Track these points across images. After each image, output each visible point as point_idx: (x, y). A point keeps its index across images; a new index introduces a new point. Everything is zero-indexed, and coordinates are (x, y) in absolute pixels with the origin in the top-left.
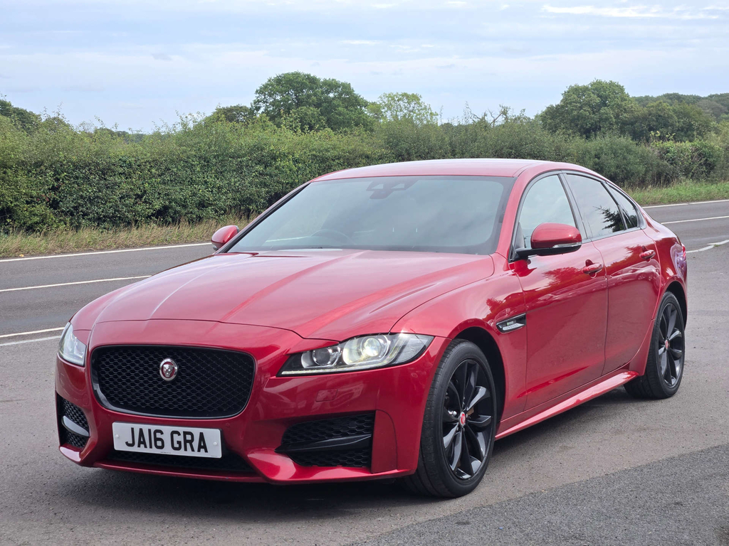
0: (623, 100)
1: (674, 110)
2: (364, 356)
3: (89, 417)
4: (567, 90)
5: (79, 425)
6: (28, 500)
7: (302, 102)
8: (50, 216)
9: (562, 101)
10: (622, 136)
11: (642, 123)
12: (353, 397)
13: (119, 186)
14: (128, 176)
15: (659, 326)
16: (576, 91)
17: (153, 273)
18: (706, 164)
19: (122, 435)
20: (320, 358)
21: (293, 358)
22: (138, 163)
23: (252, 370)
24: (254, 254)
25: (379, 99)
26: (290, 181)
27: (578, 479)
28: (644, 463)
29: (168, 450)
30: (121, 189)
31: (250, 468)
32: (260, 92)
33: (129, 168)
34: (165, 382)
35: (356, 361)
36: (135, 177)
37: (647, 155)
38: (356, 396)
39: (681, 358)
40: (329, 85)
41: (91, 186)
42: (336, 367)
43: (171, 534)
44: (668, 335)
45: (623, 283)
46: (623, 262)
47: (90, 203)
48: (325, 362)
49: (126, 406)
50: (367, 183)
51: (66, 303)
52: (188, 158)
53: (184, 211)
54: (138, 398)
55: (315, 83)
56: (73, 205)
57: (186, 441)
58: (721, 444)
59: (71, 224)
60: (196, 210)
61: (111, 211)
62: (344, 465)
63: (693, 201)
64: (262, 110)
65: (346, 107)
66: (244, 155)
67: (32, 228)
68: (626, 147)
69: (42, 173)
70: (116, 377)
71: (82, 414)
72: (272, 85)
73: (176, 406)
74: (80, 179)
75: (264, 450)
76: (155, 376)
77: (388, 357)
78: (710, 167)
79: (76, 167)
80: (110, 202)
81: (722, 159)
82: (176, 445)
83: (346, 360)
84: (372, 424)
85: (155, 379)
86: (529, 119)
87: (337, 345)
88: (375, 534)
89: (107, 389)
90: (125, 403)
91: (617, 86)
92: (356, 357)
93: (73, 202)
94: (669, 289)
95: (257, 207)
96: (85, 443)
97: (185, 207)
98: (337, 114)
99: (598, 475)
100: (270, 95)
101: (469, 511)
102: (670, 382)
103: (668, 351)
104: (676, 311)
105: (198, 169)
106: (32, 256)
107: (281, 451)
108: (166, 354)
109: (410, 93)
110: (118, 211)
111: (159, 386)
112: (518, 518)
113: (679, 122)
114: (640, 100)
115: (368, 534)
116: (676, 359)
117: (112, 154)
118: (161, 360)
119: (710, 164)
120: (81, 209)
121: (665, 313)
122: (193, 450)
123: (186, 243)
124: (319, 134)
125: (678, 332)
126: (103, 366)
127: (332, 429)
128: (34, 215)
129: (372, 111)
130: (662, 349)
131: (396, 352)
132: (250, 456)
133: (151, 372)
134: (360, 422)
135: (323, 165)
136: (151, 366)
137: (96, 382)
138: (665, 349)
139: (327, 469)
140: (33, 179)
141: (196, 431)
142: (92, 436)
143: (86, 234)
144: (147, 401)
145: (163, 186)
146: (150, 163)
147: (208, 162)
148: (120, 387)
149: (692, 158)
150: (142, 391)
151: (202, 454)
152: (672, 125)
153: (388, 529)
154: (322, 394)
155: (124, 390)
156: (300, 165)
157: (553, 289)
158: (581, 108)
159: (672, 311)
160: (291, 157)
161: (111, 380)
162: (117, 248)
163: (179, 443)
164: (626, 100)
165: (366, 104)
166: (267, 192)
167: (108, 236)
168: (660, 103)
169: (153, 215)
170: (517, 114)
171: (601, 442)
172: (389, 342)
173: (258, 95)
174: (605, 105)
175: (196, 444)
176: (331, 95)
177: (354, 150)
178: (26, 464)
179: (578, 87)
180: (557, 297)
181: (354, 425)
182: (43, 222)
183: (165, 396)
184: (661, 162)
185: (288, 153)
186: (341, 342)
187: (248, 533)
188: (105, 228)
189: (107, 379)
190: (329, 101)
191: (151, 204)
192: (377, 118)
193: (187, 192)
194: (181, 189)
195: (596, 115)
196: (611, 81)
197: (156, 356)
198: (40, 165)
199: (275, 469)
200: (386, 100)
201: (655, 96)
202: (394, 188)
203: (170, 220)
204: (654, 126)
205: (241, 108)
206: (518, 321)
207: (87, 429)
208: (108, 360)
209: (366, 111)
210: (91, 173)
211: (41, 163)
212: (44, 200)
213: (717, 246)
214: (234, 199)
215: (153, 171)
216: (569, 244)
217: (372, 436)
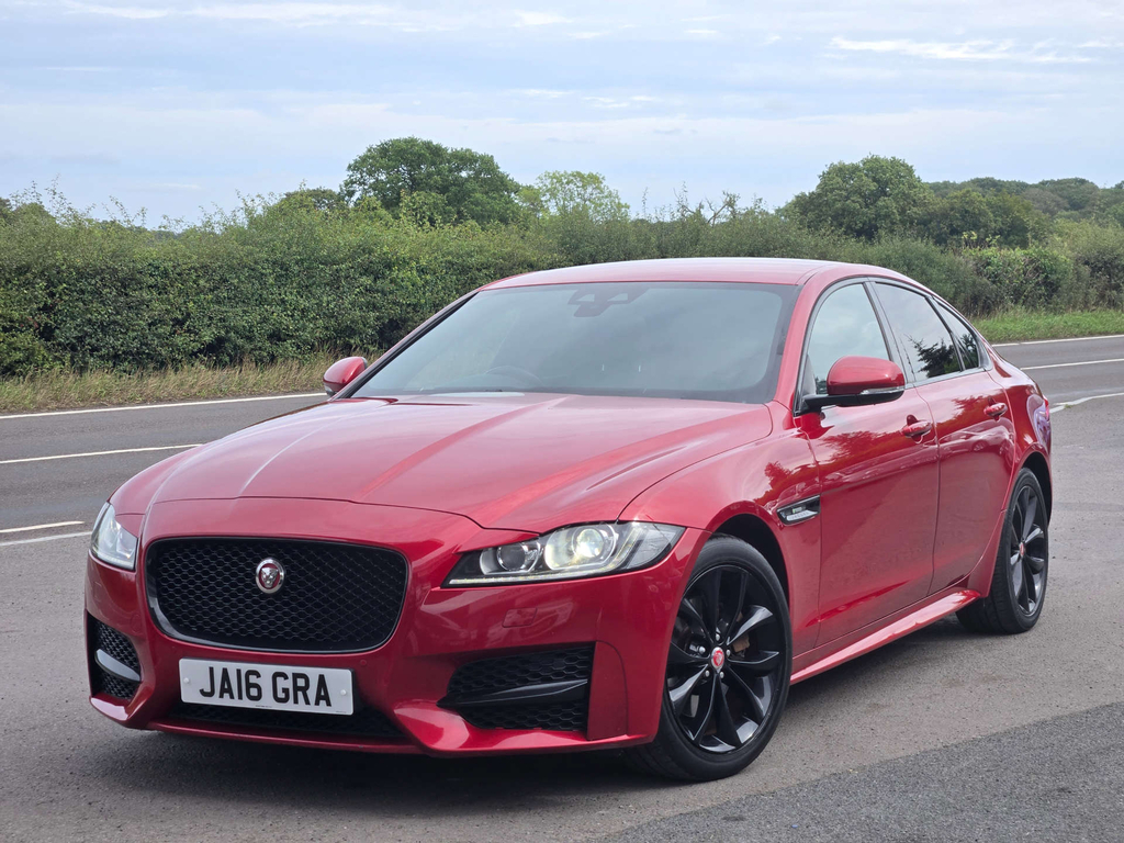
0: (912, 186)
1: (989, 204)
2: (577, 557)
3: (141, 651)
4: (826, 170)
5: (124, 663)
6: (44, 783)
7: (419, 185)
8: (39, 351)
9: (818, 187)
10: (920, 239)
11: (939, 222)
12: (558, 623)
13: (148, 306)
14: (162, 290)
15: (1011, 521)
16: (841, 172)
17: (204, 440)
18: (1046, 282)
19: (195, 679)
20: (508, 559)
21: (468, 557)
22: (178, 270)
23: (403, 577)
24: (391, 401)
25: (538, 181)
26: (414, 301)
27: (902, 753)
28: (1000, 729)
29: (268, 703)
30: (152, 310)
31: (399, 731)
32: (354, 167)
33: (164, 278)
34: (265, 596)
35: (566, 565)
36: (173, 292)
37: (958, 268)
38: (561, 621)
39: (1043, 571)
40: (462, 159)
41: (104, 305)
42: (533, 573)
43: (278, 834)
44: (1024, 536)
45: (952, 456)
46: (950, 422)
47: (102, 331)
48: (517, 566)
49: (200, 634)
50: (570, 292)
51: (70, 485)
52: (256, 263)
53: (248, 346)
54: (221, 620)
55: (439, 156)
56: (76, 334)
57: (296, 689)
58: (1115, 701)
59: (73, 363)
60: (268, 344)
61: (136, 344)
62: (545, 727)
63: (1026, 339)
64: (357, 195)
65: (487, 193)
66: (343, 261)
67: (10, 370)
68: (926, 256)
69: (29, 284)
70: (185, 587)
71: (130, 645)
72: (373, 158)
73: (281, 634)
74: (87, 295)
75: (418, 702)
76: (247, 586)
77: (615, 559)
78: (1052, 287)
79: (81, 275)
80: (133, 330)
81: (1071, 276)
82: (281, 695)
83: (550, 562)
84: (589, 663)
85: (248, 591)
86: (767, 213)
87: (536, 539)
88: (598, 835)
89: (171, 606)
90: (200, 628)
91: (903, 165)
92: (565, 559)
93: (75, 329)
94: (1027, 464)
95: (362, 340)
96: (133, 692)
97: (250, 339)
98: (472, 203)
99: (932, 747)
100: (370, 174)
101: (740, 800)
102: (1027, 608)
103: (1023, 560)
104: (1036, 499)
105: (271, 281)
106: (12, 413)
107: (446, 705)
108: (266, 551)
109: (585, 172)
110: (146, 345)
111: (255, 602)
112: (818, 811)
113: (996, 221)
114: (936, 187)
115: (588, 835)
116: (1035, 572)
117: (136, 257)
118: (259, 561)
119: (1052, 284)
120: (88, 341)
121: (1020, 500)
122: (307, 702)
123: (251, 395)
124: (458, 229)
125: (1038, 531)
126: (166, 570)
127: (527, 671)
128: (15, 349)
129: (527, 199)
130: (1016, 557)
131: (628, 551)
132: (397, 711)
133: (241, 580)
134: (571, 660)
135: (463, 278)
136: (242, 570)
137: (152, 594)
138: (1019, 557)
139: (518, 734)
140: (14, 293)
141: (313, 673)
142: (146, 679)
143: (97, 380)
144: (234, 626)
145: (217, 307)
146: (196, 271)
147: (287, 270)
148: (190, 603)
149: (1025, 273)
150: (226, 610)
151: (322, 709)
152: (985, 226)
153: (618, 828)
154: (511, 616)
155: (198, 608)
156: (428, 277)
157: (838, 465)
158: (847, 198)
159: (1031, 498)
160: (414, 264)
161: (178, 591)
162: (144, 402)
163: (286, 691)
164: (915, 187)
165: (517, 189)
166: (378, 319)
167: (131, 382)
168: (968, 192)
169: (200, 351)
170: (750, 205)
171: (930, 697)
172: (616, 536)
173: (351, 173)
174: (885, 194)
175: (312, 693)
176: (464, 174)
177: (511, 255)
178: (34, 728)
179: (844, 165)
180: (848, 478)
181: (561, 665)
182: (28, 360)
183: (263, 617)
184: (978, 280)
185: (411, 258)
186: (542, 535)
187: (399, 833)
188: (125, 371)
189: (171, 591)
190: (460, 183)
191: (197, 334)
192: (534, 210)
193: (255, 317)
194: (245, 312)
195: (870, 209)
196: (894, 158)
197: (250, 555)
198: (26, 272)
199: (437, 733)
200: (548, 182)
201: (958, 181)
202: (614, 299)
203: (227, 359)
204: (958, 226)
205: (324, 192)
206: (809, 506)
207: (137, 670)
208: (173, 561)
209: (516, 199)
210: (105, 285)
211: (28, 268)
212: (31, 326)
213: (1068, 407)
214: (327, 328)
215: (202, 282)
216: (885, 390)
217: (589, 681)
